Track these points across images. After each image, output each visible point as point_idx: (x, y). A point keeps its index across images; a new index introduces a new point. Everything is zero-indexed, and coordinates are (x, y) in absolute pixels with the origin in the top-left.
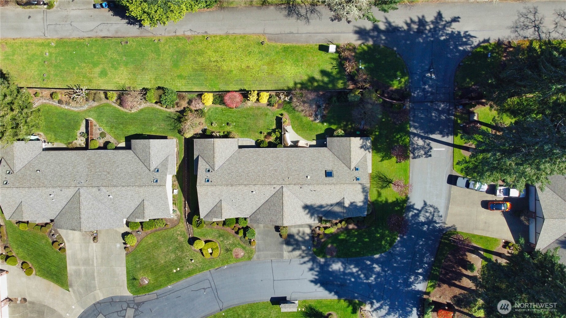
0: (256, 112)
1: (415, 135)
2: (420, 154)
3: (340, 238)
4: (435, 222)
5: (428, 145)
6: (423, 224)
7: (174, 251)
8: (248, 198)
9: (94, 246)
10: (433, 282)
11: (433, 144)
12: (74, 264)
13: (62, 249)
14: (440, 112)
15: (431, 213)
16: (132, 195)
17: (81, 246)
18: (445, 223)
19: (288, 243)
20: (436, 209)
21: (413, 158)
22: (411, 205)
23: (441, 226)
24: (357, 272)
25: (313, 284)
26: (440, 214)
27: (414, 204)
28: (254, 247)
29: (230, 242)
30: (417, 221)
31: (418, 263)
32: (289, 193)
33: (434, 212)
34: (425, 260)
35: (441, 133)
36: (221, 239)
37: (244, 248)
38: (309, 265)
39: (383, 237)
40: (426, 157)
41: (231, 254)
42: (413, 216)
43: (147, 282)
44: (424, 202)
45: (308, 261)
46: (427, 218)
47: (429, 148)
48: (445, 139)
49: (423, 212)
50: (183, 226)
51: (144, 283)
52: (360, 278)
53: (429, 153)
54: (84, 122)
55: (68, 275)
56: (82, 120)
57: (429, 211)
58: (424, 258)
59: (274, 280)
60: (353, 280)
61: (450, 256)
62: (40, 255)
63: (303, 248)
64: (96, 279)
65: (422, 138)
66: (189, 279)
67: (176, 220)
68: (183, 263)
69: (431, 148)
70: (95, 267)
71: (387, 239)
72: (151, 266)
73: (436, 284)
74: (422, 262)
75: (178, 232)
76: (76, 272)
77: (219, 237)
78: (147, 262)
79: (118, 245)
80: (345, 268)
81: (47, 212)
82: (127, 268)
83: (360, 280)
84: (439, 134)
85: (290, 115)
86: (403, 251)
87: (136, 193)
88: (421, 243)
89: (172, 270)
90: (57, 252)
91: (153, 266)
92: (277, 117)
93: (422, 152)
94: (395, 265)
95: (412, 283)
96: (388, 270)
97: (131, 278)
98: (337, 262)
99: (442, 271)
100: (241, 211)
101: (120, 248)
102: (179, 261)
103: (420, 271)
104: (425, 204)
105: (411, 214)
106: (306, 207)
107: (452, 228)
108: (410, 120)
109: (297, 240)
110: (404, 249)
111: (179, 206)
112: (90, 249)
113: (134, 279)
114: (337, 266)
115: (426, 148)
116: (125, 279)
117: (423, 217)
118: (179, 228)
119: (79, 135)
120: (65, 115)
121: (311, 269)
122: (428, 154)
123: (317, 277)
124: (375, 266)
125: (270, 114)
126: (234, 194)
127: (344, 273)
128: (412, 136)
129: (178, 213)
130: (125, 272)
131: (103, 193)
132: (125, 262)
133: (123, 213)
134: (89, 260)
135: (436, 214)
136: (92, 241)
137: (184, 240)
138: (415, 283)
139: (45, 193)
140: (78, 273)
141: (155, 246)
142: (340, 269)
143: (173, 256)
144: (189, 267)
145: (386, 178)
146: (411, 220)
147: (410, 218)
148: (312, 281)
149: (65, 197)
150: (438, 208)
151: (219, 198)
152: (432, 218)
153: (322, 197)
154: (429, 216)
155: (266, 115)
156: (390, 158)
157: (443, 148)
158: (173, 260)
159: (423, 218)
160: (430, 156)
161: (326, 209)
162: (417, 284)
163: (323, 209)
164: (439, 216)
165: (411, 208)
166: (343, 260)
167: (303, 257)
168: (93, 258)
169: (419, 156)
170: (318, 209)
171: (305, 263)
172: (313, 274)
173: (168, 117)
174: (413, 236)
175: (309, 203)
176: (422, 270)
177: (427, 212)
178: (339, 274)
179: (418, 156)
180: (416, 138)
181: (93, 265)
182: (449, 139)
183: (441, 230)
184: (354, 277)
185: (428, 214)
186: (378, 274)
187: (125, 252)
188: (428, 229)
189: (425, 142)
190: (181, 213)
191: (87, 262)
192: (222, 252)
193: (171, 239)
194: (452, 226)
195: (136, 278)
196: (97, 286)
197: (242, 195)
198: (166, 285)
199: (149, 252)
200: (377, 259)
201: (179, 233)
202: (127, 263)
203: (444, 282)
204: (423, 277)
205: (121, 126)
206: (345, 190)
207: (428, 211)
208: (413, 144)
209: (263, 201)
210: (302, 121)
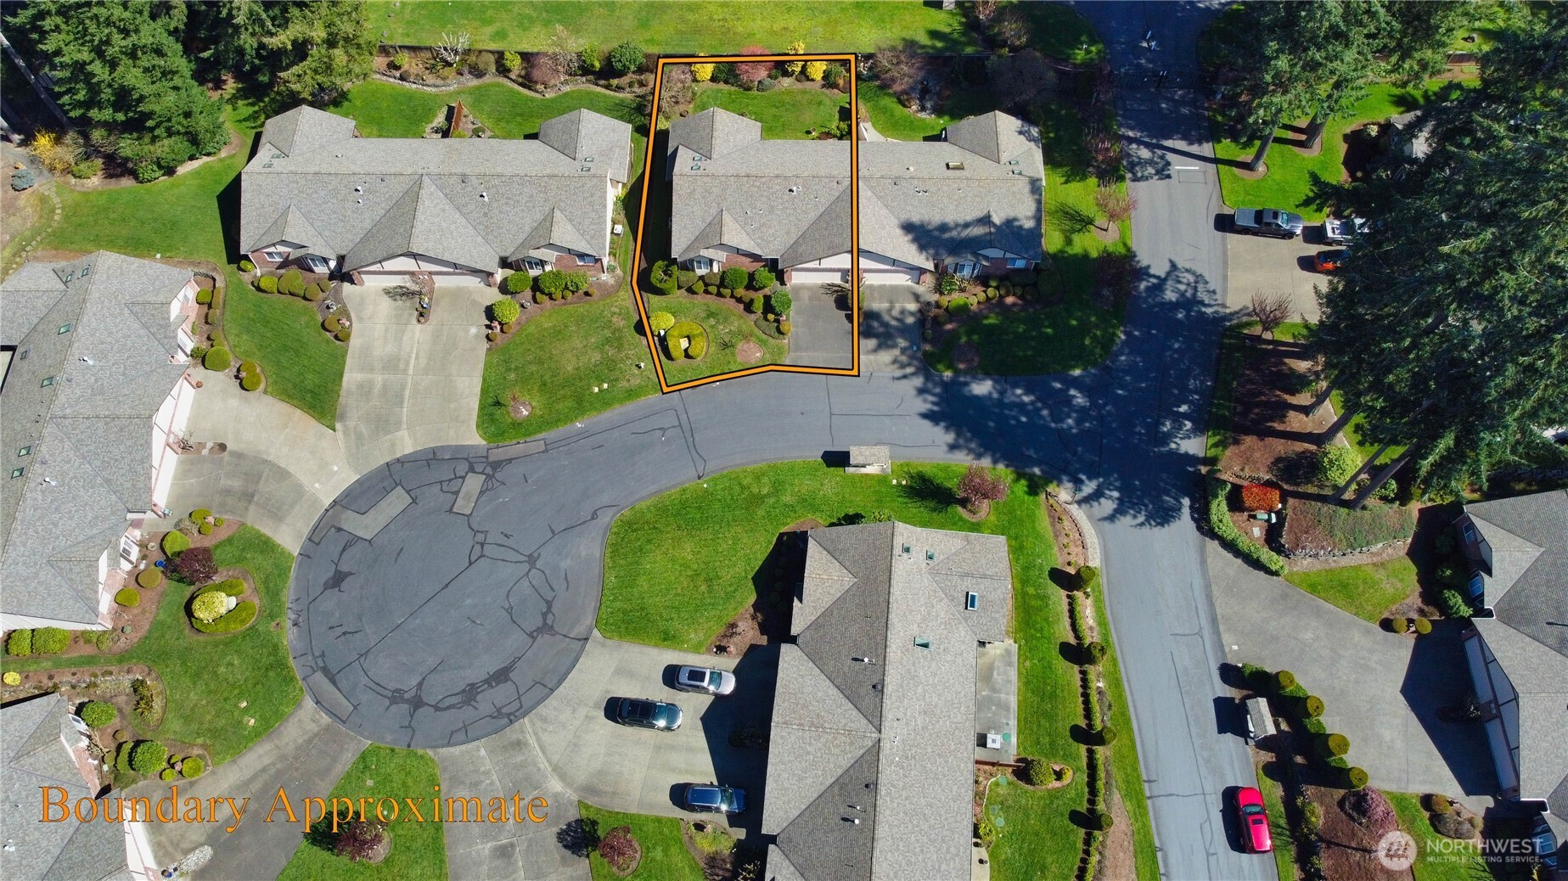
0: (799, 97)
1: (1131, 140)
2: (1146, 173)
3: (986, 322)
4: (1202, 303)
5: (1162, 157)
6: (1175, 306)
7: (599, 347)
8: (780, 207)
9: (418, 333)
10: (1218, 434)
11: (1170, 157)
12: (362, 369)
13: (342, 337)
14: (1178, 103)
15: (1188, 284)
16: (531, 196)
17: (386, 330)
18: (1224, 306)
19: (866, 333)
20: (1199, 278)
21: (1134, 180)
22: (1141, 268)
23: (1216, 312)
24: (1032, 403)
25: (927, 424)
26: (1211, 287)
27: (1149, 267)
28: (786, 341)
29: (733, 328)
30: (1158, 299)
31: (1176, 392)
32: (869, 193)
33: (1196, 282)
34: (1192, 384)
35: (1184, 138)
36: (712, 321)
37: (762, 343)
38: (918, 381)
39: (1084, 329)
40: (1160, 179)
41: (733, 354)
42: (1148, 288)
43: (525, 413)
44: (1171, 261)
45: (913, 374)
46: (1183, 294)
47: (1163, 163)
48: (1195, 149)
49: (1170, 283)
50: (626, 299)
51: (519, 415)
52: (1041, 417)
53: (1166, 173)
54: (445, 109)
55: (343, 393)
56: (440, 107)
57: (1185, 281)
58: (1189, 381)
59: (831, 414)
60: (1024, 419)
61: (1248, 372)
62: (286, 348)
63: (902, 343)
64: (406, 405)
65: (1147, 145)
66: (630, 407)
67: (612, 286)
68: (618, 372)
69: (1168, 164)
70: (410, 379)
71: (1095, 335)
72: (542, 376)
73: (1226, 438)
74: (1184, 390)
75: (614, 309)
76: (361, 386)
77: (708, 317)
78: (534, 368)
79: (473, 330)
80: (1002, 393)
81: (336, 233)
82: (484, 379)
83: (1042, 422)
84: (1181, 139)
85: (869, 104)
86: (1136, 363)
87: (541, 192)
88: (1176, 346)
89: (589, 387)
90: (328, 341)
91: (547, 377)
92: (841, 108)
93: (1151, 170)
94: (1120, 392)
95: (1167, 438)
96: (1106, 404)
97: (490, 401)
98: (983, 380)
99: (1235, 408)
100: (763, 240)
101: (476, 336)
102: (608, 368)
103: (1183, 408)
104: (1174, 266)
105: (1143, 285)
106: (908, 228)
107: (1242, 313)
108: (1117, 115)
109: (886, 325)
110: (1138, 359)
111: (621, 260)
112: (405, 338)
113: (498, 404)
114: (982, 388)
115: (1157, 163)
116: (474, 404)
117: (1173, 291)
118: (617, 301)
119: (428, 130)
120: (410, 97)
121: (921, 391)
122: (1163, 173)
123: (936, 408)
124: (1072, 392)
125: (827, 101)
126: (751, 196)
127: (1000, 403)
128: (1124, 142)
129: (619, 271)
130: (478, 390)
131: (470, 189)
132: (482, 365)
133: (501, 241)
134: (399, 360)
135: (1200, 287)
136: (414, 321)
137: (626, 325)
138: (1177, 437)
139: (346, 186)
140: (365, 390)
141: (558, 333)
142: (990, 393)
143: (596, 357)
144: (632, 381)
145: (1080, 215)
146: (1146, 298)
147: (1144, 295)
148: (925, 416)
149: (387, 196)
150: (1204, 274)
151: (719, 204)
152: (1194, 295)
153: (942, 209)
154: (1186, 291)
155: (820, 103)
156: (1084, 178)
157: (1195, 166)
158: (595, 366)
159: (1173, 294)
160: (1169, 176)
161: (954, 233)
162: (1181, 439)
163: (947, 235)
164: (1208, 291)
165: (1143, 273)
166: (996, 377)
167: (903, 366)
168: (410, 357)
169: (1145, 178)
170: (936, 233)
171: (905, 377)
172: (925, 401)
173: (617, 104)
174: (1154, 332)
175: (916, 218)
176: (1189, 407)
177: (1180, 282)
178: (989, 403)
179: (1142, 176)
180: (1134, 146)
181: (405, 371)
182: (1206, 149)
183: (1219, 320)
184: (1026, 414)
185: (1182, 287)
186: (1083, 413)
187: (485, 345)
188: (1187, 316)
189: (1154, 153)
190: (624, 273)
191: (393, 364)
192: (712, 349)
193: (597, 321)
194: (1241, 310)
195: (502, 401)
196: (405, 419)
197: (769, 199)
198: (568, 418)
199: (542, 348)
200: (1076, 378)
201: (617, 310)
202: (486, 369)
203: (1248, 432)
204: (1193, 424)
205: (519, 119)
206: (989, 191)
207: (1181, 279)
208: (1129, 155)
209: (813, 215)
210: (892, 115)
